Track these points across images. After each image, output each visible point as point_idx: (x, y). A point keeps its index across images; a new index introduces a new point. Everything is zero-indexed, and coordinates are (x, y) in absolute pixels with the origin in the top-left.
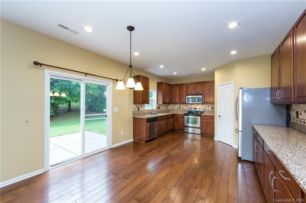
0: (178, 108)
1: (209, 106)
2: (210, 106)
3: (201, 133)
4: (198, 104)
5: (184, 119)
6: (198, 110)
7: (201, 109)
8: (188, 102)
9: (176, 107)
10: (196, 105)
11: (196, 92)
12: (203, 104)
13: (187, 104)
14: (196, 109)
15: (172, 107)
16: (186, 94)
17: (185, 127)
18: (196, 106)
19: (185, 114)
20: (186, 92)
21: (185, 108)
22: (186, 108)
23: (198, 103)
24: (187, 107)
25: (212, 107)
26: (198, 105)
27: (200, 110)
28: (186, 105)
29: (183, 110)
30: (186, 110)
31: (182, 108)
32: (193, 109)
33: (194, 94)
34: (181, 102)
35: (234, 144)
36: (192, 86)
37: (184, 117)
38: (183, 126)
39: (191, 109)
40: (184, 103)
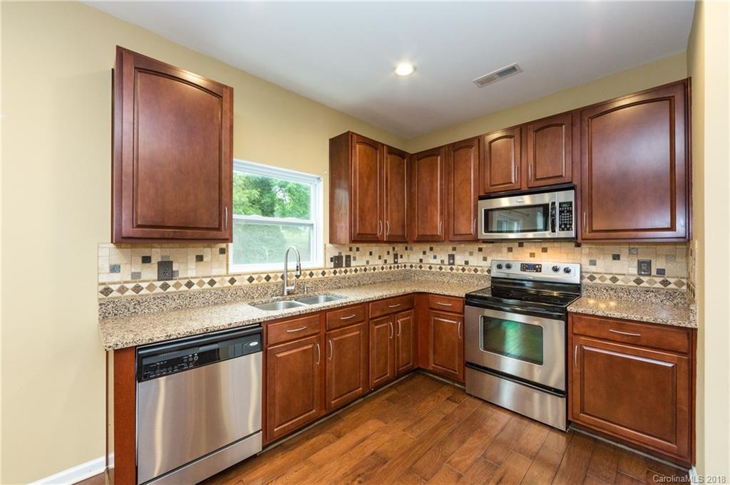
0: (442, 261)
1: (617, 258)
2: (625, 253)
3: (568, 423)
4: (547, 244)
5: (463, 324)
6: (546, 275)
7: (567, 271)
8: (489, 231)
9: (435, 257)
10: (536, 249)
11: (535, 175)
12: (578, 245)
13: (485, 241)
14: (537, 268)
15: (421, 256)
16: (477, 189)
17: (468, 371)
18: (532, 255)
19: (468, 296)
20: (478, 179)
21: (476, 261)
22: (483, 264)
23: (548, 234)
24: (485, 259)
26: (545, 250)
27: (561, 277)
28: (480, 250)
29: (466, 272)
30: (481, 271)
31: (463, 263)
32: (515, 272)
33: (525, 188)
34: (454, 235)
36: (514, 146)
37: (463, 312)
38: (461, 360)
39: (504, 270)
40: (468, 238)
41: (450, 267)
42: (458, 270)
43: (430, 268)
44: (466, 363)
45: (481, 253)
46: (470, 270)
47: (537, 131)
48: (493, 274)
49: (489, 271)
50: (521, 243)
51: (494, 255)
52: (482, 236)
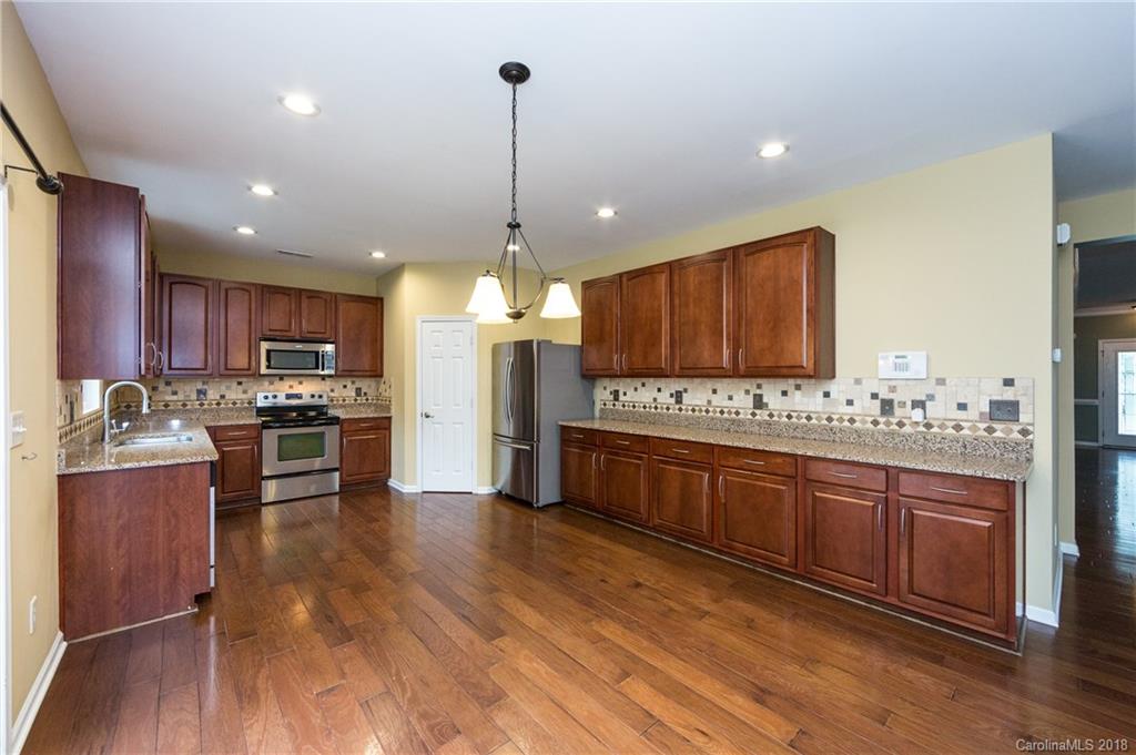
1: (345, 387)
2: (349, 384)
4: (301, 379)
6: (306, 400)
7: (320, 397)
8: (268, 367)
9: (175, 393)
10: (294, 382)
11: (306, 328)
12: (323, 379)
14: (299, 396)
18: (291, 387)
20: (257, 323)
21: (234, 394)
22: (244, 396)
23: (320, 372)
24: (245, 392)
25: (357, 389)
26: (301, 383)
27: (316, 401)
28: (240, 383)
29: (222, 406)
30: (240, 403)
31: (218, 397)
32: (282, 400)
33: (298, 337)
34: (227, 369)
35: (478, 485)
36: (290, 300)
37: (260, 436)
38: (257, 479)
39: (271, 400)
40: (246, 372)
41: (199, 402)
42: (210, 404)
43: (166, 406)
44: (263, 478)
45: (239, 387)
46: (226, 404)
47: (309, 297)
48: (259, 405)
49: (250, 403)
50: (281, 378)
51: (255, 388)
52: (264, 370)
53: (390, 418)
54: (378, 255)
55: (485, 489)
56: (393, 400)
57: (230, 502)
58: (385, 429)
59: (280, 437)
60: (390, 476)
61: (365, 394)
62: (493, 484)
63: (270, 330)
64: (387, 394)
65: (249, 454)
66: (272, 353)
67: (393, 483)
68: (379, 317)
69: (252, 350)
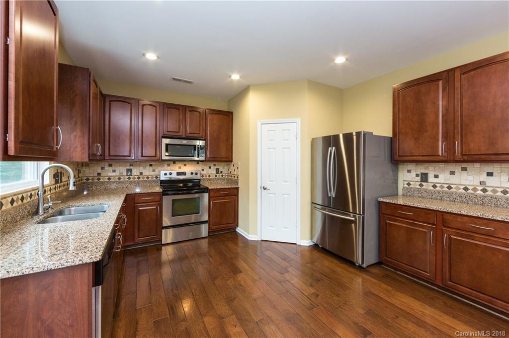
0: (121, 174)
1: (210, 168)
2: (212, 166)
5: (161, 207)
6: (189, 176)
7: (196, 174)
9: (114, 171)
14: (184, 174)
15: (99, 171)
16: (159, 131)
18: (180, 168)
20: (159, 126)
21: (148, 172)
22: (153, 173)
23: (196, 158)
24: (154, 171)
25: (217, 169)
26: (185, 165)
28: (151, 165)
29: (141, 179)
30: (151, 178)
31: (139, 174)
32: (174, 176)
33: (184, 136)
34: (142, 156)
35: (301, 239)
36: (179, 114)
37: (161, 200)
38: (159, 227)
39: (168, 176)
40: (153, 158)
41: (128, 177)
42: (134, 178)
43: (109, 179)
44: (163, 228)
45: (151, 167)
46: (143, 178)
47: (190, 111)
48: (162, 178)
49: (156, 177)
50: (174, 162)
51: (160, 168)
52: (164, 158)
53: (238, 188)
54: (235, 77)
55: (306, 242)
56: (240, 177)
57: (144, 243)
58: (236, 195)
59: (173, 200)
60: (238, 226)
61: (221, 172)
62: (312, 238)
63: (168, 132)
64: (235, 173)
65: (155, 212)
66: (169, 146)
67: (239, 230)
68: (231, 124)
69: (157, 144)
